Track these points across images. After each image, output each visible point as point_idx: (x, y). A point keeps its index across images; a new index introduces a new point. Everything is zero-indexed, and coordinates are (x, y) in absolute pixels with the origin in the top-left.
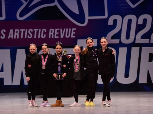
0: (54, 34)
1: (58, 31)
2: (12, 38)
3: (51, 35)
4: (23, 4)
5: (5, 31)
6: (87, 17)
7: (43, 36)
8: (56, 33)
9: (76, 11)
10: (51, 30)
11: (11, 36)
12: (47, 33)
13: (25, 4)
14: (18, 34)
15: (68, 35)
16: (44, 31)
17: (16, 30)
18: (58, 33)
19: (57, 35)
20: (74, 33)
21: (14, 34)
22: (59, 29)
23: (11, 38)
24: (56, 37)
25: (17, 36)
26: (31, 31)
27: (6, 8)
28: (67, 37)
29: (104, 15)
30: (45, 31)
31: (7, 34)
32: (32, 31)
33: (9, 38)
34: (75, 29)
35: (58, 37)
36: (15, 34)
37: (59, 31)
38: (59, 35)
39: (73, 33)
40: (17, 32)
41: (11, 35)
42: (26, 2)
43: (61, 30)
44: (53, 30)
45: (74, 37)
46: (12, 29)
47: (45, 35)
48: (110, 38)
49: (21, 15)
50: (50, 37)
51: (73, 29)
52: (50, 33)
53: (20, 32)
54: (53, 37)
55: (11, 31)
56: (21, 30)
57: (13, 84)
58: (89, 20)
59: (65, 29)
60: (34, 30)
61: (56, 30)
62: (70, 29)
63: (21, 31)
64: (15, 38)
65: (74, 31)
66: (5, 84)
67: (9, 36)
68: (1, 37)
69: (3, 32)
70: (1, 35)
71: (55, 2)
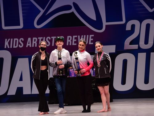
0: (72, 41)
1: (75, 38)
2: (30, 46)
3: (69, 42)
4: (40, 11)
5: (23, 40)
6: (105, 23)
8: (74, 40)
10: (68, 37)
11: (29, 45)
13: (42, 11)
17: (34, 39)
18: (76, 40)
19: (75, 42)
20: (92, 39)
21: (31, 43)
22: (76, 36)
24: (73, 44)
25: (35, 44)
26: (48, 39)
27: (23, 16)
29: (122, 20)
31: (25, 42)
32: (50, 39)
33: (27, 46)
34: (93, 36)
35: (76, 44)
36: (33, 42)
37: (76, 38)
39: (91, 39)
40: (35, 40)
41: (29, 43)
42: (44, 10)
43: (79, 36)
44: (71, 37)
45: (92, 43)
46: (30, 37)
48: (129, 44)
49: (39, 23)
50: (67, 44)
51: (91, 36)
52: (68, 41)
53: (38, 40)
54: (70, 44)
55: (29, 39)
56: (39, 38)
57: (32, 93)
58: (107, 26)
59: (82, 36)
60: (52, 37)
61: (74, 37)
62: (88, 36)
64: (33, 46)
66: (24, 93)
67: (28, 45)
68: (20, 45)
69: (21, 40)
70: (19, 43)
71: (72, 9)
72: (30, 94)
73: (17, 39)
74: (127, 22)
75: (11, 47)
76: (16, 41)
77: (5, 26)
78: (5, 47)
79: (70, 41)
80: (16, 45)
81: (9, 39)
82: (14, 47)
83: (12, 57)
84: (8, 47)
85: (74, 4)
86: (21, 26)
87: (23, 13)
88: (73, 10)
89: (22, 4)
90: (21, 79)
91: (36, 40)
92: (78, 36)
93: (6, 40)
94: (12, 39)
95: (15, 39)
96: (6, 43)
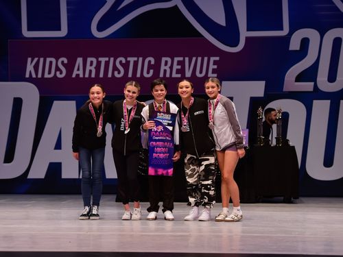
0: (171, 68)
1: (179, 63)
2: (81, 76)
3: (165, 71)
4: (107, 1)
5: (66, 61)
6: (244, 33)
7: (148, 73)
8: (176, 67)
10: (164, 59)
11: (78, 72)
12: (156, 67)
13: (110, 1)
14: (93, 68)
15: (201, 72)
16: (150, 62)
17: (89, 60)
18: (179, 67)
19: (178, 71)
20: (215, 67)
21: (84, 67)
22: (181, 59)
23: (78, 75)
24: (175, 75)
25: (90, 71)
26: (121, 62)
27: (68, 11)
28: (198, 75)
29: (281, 29)
30: (153, 62)
31: (70, 67)
32: (124, 61)
33: (74, 76)
34: (217, 58)
35: (179, 76)
36: (88, 68)
37: (181, 63)
38: (182, 71)
39: (212, 66)
40: (92, 63)
41: (78, 70)
43: (187, 59)
44: (169, 60)
45: (215, 75)
46: (80, 57)
47: (152, 71)
48: (294, 79)
49: (101, 27)
50: (161, 75)
51: (212, 59)
52: (163, 67)
53: (99, 63)
54: (168, 75)
55: (80, 61)
56: (100, 59)
58: (248, 39)
59: (194, 59)
60: (129, 59)
61: (176, 59)
62: (206, 59)
63: (101, 62)
64: (87, 76)
65: (215, 62)
67: (75, 72)
68: (58, 73)
69: (63, 62)
70: (57, 69)
72: (77, 177)
73: (54, 60)
74: (292, 31)
75: (40, 76)
76: (51, 63)
77: (29, 29)
78: (27, 76)
79: (167, 68)
80: (50, 73)
81: (36, 59)
82: (47, 76)
83: (41, 97)
84: (34, 76)
86: (63, 32)
87: (68, 4)
88: (177, 1)
90: (58, 146)
91: (95, 64)
92: (184, 59)
93: (29, 59)
94: (42, 60)
95: (48, 60)
96: (30, 67)
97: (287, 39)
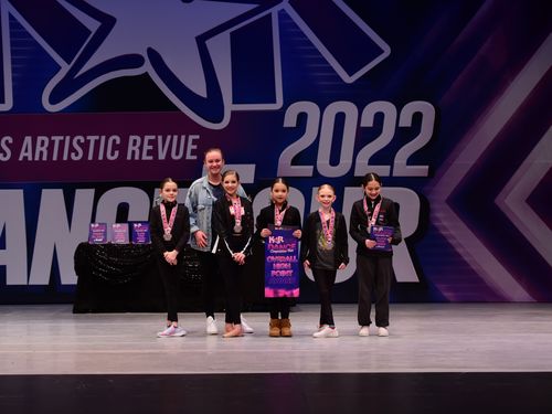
0: (141, 148)
1: (150, 142)
2: (30, 159)
3: (133, 152)
4: (60, 68)
5: (11, 141)
6: (229, 107)
7: (113, 154)
8: (147, 147)
9: (201, 90)
10: (132, 138)
11: (25, 155)
12: (123, 148)
13: (65, 68)
14: (44, 149)
15: (177, 154)
16: (114, 141)
17: (40, 139)
18: (151, 147)
19: (149, 153)
20: (195, 147)
21: (35, 149)
22: (153, 137)
23: (26, 158)
24: (145, 157)
25: (41, 153)
26: (79, 141)
27: (14, 79)
28: (174, 157)
29: (273, 101)
30: (118, 142)
31: (16, 148)
32: (82, 141)
33: (21, 159)
34: (198, 137)
35: (151, 158)
36: (38, 148)
37: (154, 143)
38: (154, 152)
39: (191, 147)
40: (43, 144)
41: (26, 151)
42: (69, 64)
43: (160, 138)
44: (138, 139)
45: (195, 157)
46: (29, 135)
47: (117, 153)
48: (290, 162)
49: (54, 99)
50: (129, 158)
51: (191, 138)
52: (131, 148)
53: (52, 143)
54: (137, 158)
55: (28, 140)
56: (53, 138)
57: (31, 283)
58: (233, 113)
59: (169, 137)
60: (88, 138)
61: (147, 138)
62: (183, 137)
63: (54, 141)
64: (37, 158)
65: (194, 142)
66: (10, 282)
67: (23, 154)
68: (1, 155)
69: (7, 142)
70: (1, 150)
71: (144, 66)
72: (25, 283)
74: (287, 104)
79: (136, 149)
85: (151, 52)
87: (14, 70)
88: (147, 68)
89: (12, 46)
90: (2, 245)
91: (46, 144)
92: (157, 138)
97: (281, 114)
